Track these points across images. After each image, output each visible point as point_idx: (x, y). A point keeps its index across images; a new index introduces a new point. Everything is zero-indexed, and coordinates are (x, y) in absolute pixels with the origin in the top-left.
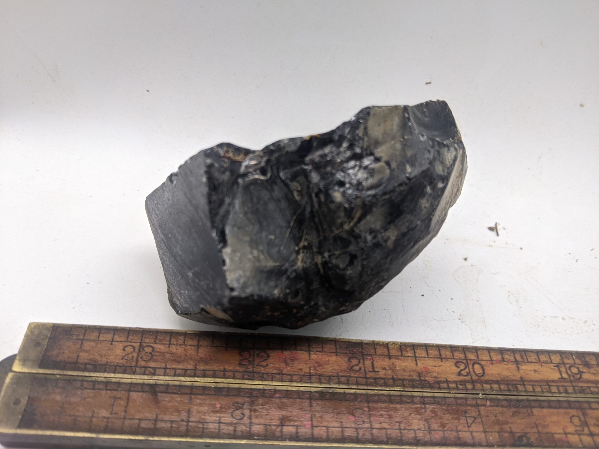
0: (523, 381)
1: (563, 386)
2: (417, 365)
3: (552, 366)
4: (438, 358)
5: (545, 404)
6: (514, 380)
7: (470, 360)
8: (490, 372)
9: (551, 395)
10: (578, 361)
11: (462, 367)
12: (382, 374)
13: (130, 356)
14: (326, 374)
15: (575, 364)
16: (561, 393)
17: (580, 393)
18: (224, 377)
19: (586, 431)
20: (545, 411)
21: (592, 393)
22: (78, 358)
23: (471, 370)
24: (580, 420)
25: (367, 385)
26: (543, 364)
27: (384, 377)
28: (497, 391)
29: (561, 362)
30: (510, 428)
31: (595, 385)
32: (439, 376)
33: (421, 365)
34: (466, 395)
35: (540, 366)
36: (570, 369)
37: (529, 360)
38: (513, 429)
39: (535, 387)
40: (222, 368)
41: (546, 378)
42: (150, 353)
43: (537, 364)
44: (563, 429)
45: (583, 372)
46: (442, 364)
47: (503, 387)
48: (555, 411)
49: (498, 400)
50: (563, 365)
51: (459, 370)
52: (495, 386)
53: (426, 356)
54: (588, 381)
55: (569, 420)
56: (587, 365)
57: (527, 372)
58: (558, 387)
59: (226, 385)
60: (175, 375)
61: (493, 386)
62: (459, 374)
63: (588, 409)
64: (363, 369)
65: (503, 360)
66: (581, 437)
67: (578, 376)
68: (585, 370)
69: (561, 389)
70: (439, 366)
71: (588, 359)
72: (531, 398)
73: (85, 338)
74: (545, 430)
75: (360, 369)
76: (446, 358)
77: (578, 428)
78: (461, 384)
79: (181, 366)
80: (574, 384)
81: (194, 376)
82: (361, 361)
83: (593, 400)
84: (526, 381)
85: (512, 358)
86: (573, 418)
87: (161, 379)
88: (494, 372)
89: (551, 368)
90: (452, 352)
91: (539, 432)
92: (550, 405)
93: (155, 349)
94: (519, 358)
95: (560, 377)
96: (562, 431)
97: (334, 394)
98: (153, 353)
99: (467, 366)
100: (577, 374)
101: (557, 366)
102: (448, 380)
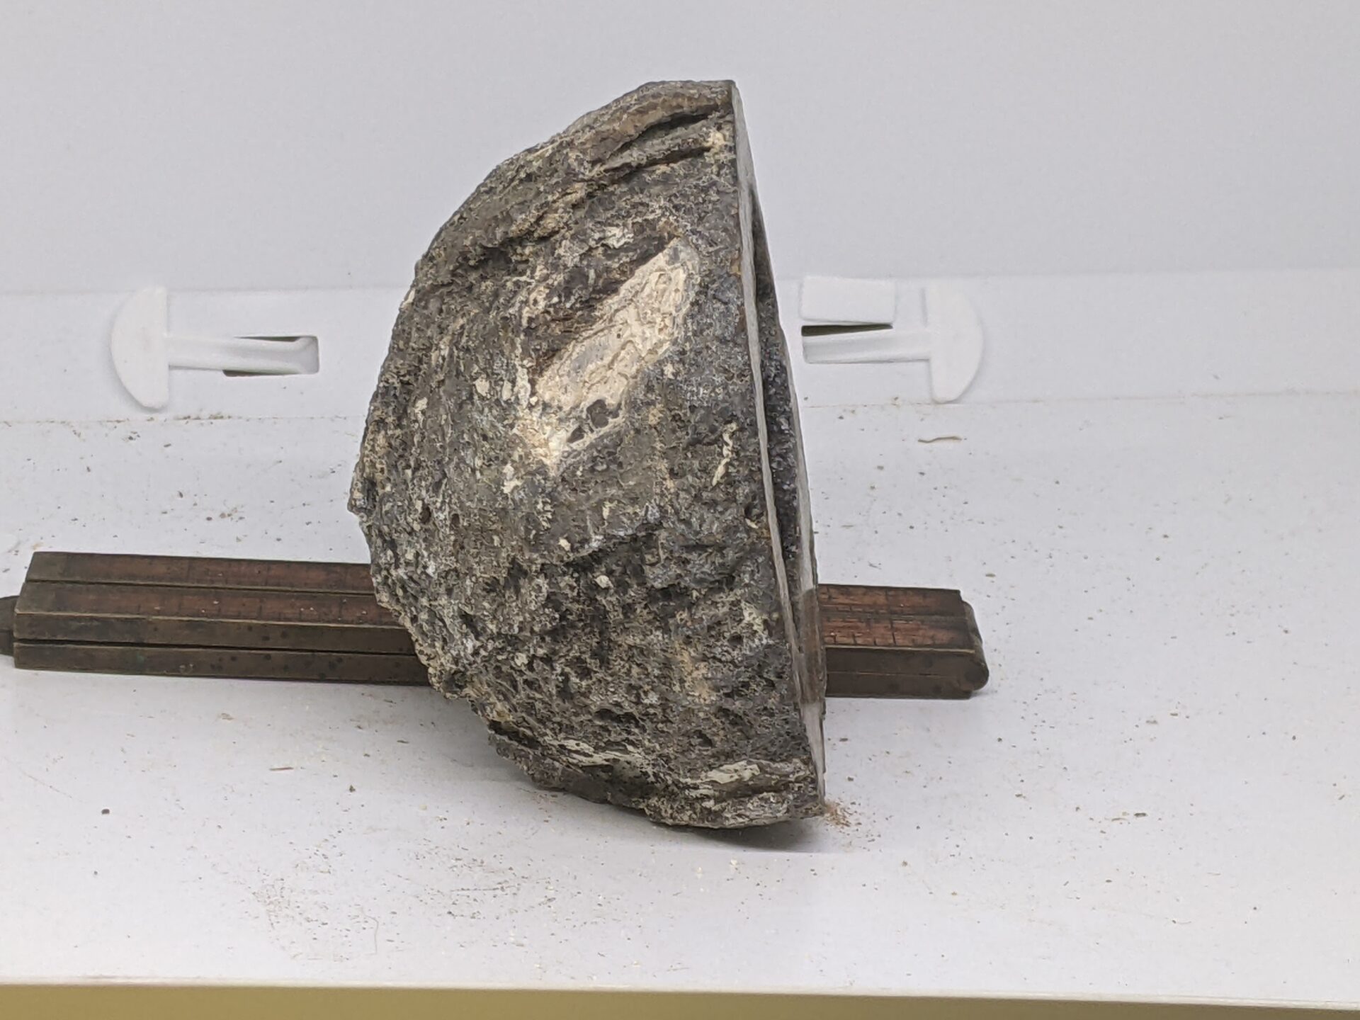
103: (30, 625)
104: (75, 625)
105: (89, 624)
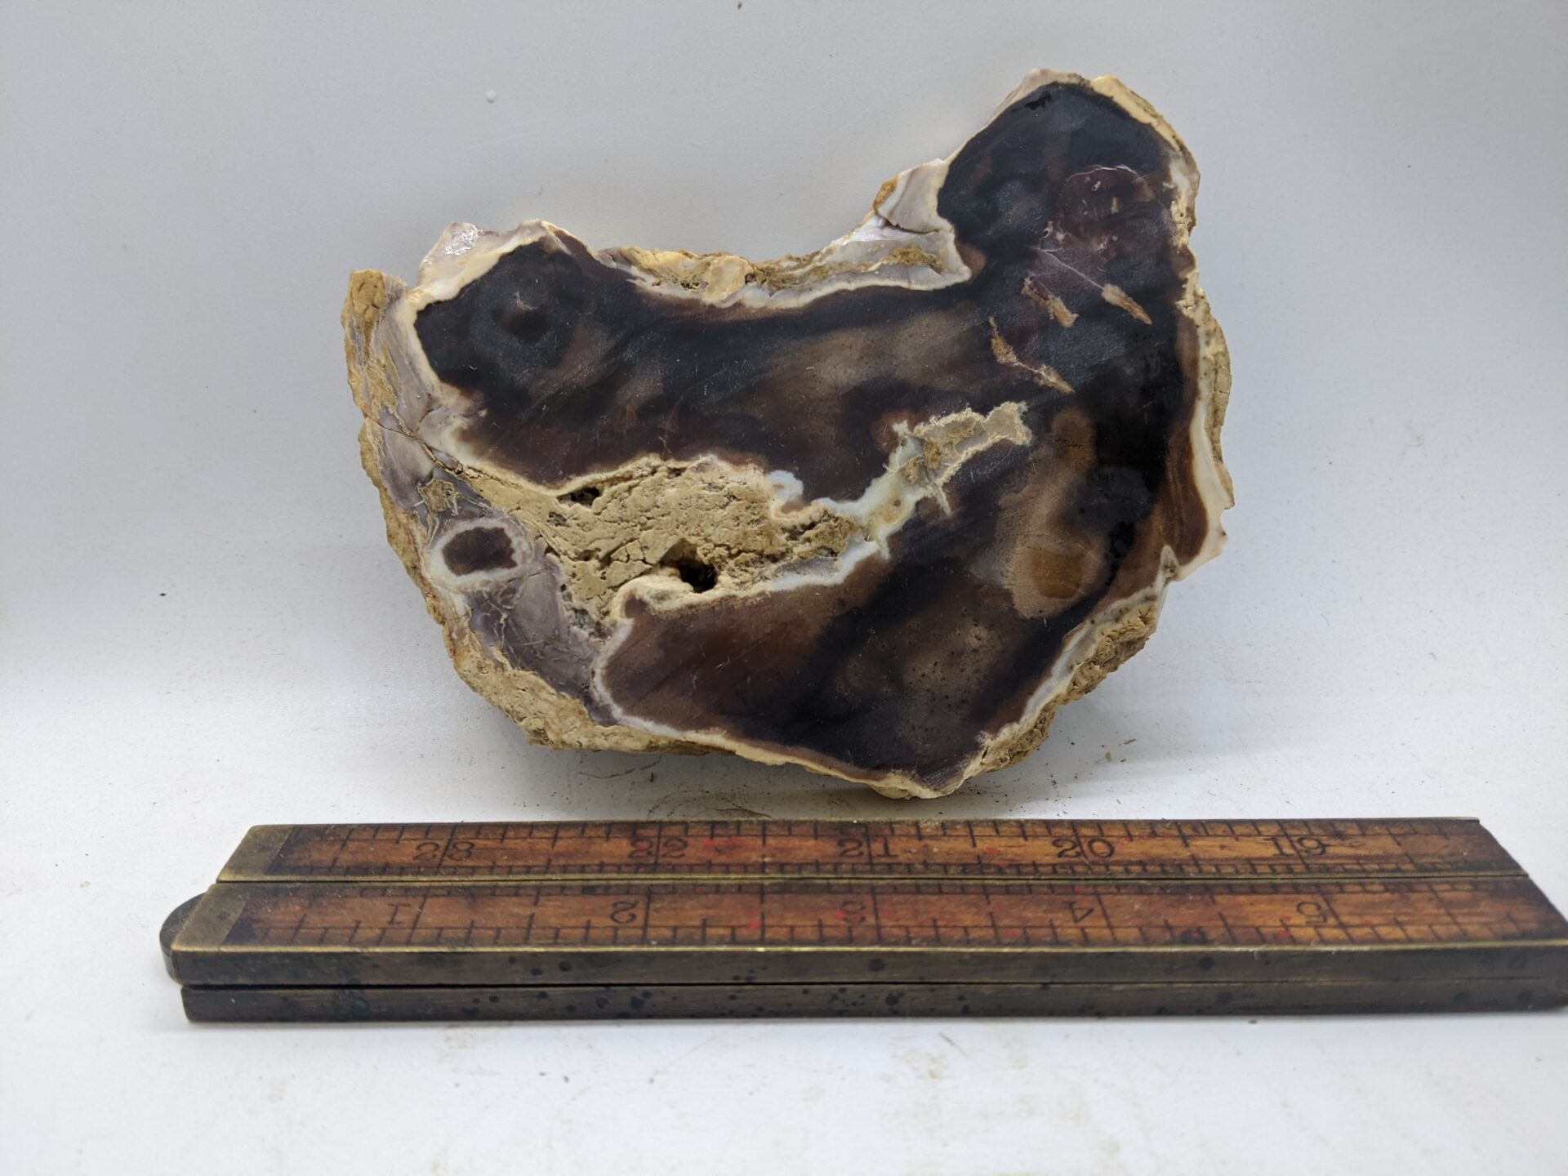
0: (1195, 860)
1: (1280, 865)
2: (974, 845)
3: (1260, 839)
4: (1018, 836)
5: (1243, 890)
6: (1175, 860)
7: (1086, 837)
8: (1125, 851)
9: (1255, 877)
10: (1316, 831)
11: (1067, 846)
12: (903, 858)
13: (430, 856)
14: (795, 861)
15: (1312, 834)
16: (1278, 874)
17: (1320, 871)
18: (601, 871)
19: (1331, 921)
20: (1242, 899)
21: (1346, 871)
22: (335, 860)
23: (1085, 847)
24: (1319, 908)
25: (872, 871)
26: (1240, 838)
27: (908, 862)
28: (1138, 874)
29: (1281, 833)
30: (1166, 921)
31: (1355, 862)
32: (1017, 858)
33: (982, 845)
34: (1074, 882)
35: (1234, 840)
36: (1300, 840)
37: (1211, 833)
38: (1171, 921)
39: (1221, 867)
40: (597, 862)
41: (1246, 856)
42: (468, 850)
43: (1228, 838)
44: (1281, 921)
45: (1329, 845)
46: (1027, 843)
47: (1150, 868)
48: (1265, 897)
49: (1140, 887)
50: (1285, 838)
51: (1061, 849)
52: (1136, 869)
53: (994, 833)
54: (1340, 857)
55: (1295, 909)
56: (1339, 835)
57: (1205, 848)
58: (1271, 866)
59: (603, 882)
60: (510, 872)
61: (1130, 868)
62: (1060, 855)
63: (1338, 893)
64: (866, 853)
65: (1154, 835)
66: (1320, 930)
67: (1319, 851)
68: (1332, 842)
69: (1279, 869)
70: (1020, 846)
71: (1341, 828)
72: (1213, 882)
73: (351, 837)
74: (1240, 923)
75: (861, 854)
76: (1036, 836)
77: (1313, 919)
78: (1062, 868)
79: (520, 863)
80: (1308, 862)
81: (545, 873)
82: (865, 844)
83: (1347, 881)
84: (1200, 859)
85: (1175, 832)
86: (1304, 908)
87: (484, 878)
88: (1134, 850)
89: (1257, 843)
90: (1047, 827)
91: (1226, 925)
92: (1253, 890)
93: (477, 846)
94: (1187, 831)
95: (1277, 852)
96: (1278, 924)
97: (807, 886)
98: (472, 851)
99: (1078, 844)
100: (1317, 848)
101: (1272, 839)
102: (1037, 862)
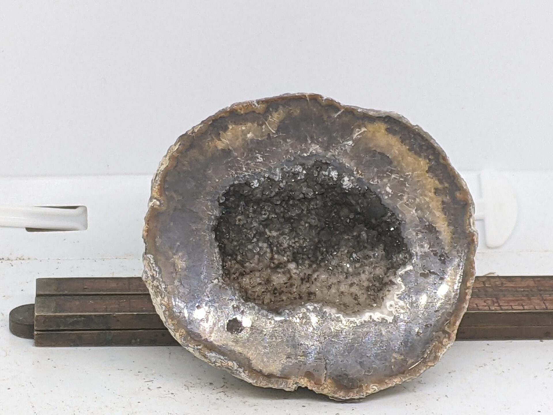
103: (44, 322)
104: (71, 320)
105: (79, 319)
